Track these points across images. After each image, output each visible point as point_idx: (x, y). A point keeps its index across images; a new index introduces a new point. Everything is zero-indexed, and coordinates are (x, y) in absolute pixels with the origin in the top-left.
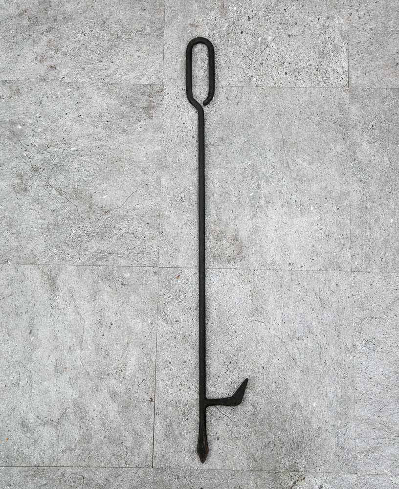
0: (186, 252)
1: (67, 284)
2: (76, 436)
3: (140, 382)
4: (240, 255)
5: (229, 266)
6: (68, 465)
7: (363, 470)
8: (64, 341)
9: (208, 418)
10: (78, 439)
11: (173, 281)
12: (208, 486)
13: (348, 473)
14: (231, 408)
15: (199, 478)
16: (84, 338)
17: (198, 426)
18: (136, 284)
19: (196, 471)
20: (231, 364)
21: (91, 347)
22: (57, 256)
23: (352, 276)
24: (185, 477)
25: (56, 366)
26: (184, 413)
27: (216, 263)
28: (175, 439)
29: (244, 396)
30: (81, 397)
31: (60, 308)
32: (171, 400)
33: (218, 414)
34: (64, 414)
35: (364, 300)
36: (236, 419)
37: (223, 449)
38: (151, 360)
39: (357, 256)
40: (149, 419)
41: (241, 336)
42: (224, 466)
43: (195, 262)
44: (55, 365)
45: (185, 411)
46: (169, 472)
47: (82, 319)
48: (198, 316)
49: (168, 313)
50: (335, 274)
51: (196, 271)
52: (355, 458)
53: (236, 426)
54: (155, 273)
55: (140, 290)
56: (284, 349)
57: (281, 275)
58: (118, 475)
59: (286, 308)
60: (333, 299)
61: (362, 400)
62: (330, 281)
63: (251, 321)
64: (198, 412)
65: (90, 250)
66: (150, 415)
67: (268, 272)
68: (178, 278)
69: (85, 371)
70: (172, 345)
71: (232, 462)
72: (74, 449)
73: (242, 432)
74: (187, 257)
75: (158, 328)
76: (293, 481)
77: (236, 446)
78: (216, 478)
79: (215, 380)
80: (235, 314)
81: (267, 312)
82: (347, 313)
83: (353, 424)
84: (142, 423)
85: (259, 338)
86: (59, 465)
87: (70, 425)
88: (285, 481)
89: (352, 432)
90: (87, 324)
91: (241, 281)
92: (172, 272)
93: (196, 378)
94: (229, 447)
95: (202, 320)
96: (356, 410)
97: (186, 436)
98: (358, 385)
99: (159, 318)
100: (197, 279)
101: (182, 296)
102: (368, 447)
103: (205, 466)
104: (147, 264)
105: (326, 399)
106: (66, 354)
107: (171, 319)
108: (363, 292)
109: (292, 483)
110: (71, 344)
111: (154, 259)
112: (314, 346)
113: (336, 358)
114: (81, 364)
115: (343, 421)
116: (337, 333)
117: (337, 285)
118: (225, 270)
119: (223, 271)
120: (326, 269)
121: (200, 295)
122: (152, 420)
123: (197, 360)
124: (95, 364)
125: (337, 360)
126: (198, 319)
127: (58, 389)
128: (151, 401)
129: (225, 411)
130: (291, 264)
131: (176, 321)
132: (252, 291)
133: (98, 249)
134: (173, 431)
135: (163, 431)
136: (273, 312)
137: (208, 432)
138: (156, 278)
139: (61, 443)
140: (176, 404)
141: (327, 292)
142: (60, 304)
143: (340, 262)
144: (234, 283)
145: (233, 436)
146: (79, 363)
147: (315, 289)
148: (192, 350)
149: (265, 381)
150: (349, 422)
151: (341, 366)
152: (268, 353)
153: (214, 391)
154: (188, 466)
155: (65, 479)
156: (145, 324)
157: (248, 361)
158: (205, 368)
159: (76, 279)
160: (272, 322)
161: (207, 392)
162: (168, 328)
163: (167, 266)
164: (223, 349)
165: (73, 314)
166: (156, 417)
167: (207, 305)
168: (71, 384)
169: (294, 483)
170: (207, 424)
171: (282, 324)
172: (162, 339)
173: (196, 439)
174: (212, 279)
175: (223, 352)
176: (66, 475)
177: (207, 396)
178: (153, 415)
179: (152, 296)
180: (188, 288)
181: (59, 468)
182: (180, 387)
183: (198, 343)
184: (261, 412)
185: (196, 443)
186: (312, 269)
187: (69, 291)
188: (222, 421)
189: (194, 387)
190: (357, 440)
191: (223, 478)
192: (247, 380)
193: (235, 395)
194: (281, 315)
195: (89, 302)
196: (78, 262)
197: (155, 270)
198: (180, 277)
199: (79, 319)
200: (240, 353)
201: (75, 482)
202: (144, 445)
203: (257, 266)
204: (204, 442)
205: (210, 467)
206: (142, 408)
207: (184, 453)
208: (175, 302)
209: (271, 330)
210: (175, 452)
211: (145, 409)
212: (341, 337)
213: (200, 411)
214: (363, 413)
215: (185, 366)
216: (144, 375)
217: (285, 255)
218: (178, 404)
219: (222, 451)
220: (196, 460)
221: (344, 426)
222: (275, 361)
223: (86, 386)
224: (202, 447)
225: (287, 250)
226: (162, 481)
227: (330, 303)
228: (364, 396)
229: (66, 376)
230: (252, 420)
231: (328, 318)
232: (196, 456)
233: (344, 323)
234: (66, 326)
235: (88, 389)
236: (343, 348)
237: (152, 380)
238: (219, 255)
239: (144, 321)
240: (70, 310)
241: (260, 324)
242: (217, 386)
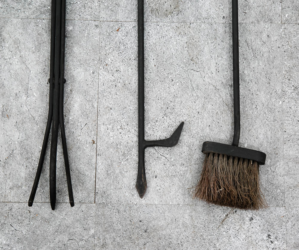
0: (126, 7)
1: (12, 36)
2: (23, 175)
3: (83, 126)
4: (177, 9)
5: (167, 20)
6: (16, 201)
7: (291, 203)
8: (10, 89)
9: (146, 158)
10: (24, 177)
11: (114, 34)
12: (146, 219)
13: (277, 206)
14: (168, 149)
15: (138, 212)
16: (30, 86)
17: (137, 165)
18: (78, 36)
19: (135, 206)
20: (168, 110)
21: (36, 94)
22: (2, 9)
23: (283, 27)
24: (125, 211)
25: (3, 112)
26: (124, 154)
27: (154, 17)
28: (116, 177)
29: (180, 138)
30: (27, 140)
31: (6, 58)
32: (112, 142)
33: (156, 155)
34: (11, 155)
35: (293, 50)
36: (172, 159)
37: (160, 186)
38: (93, 106)
39: (287, 9)
40: (91, 160)
41: (178, 84)
42: (161, 201)
43: (134, 16)
44: (2, 110)
45: (126, 152)
46: (110, 207)
47: (27, 68)
48: (137, 66)
49: (109, 63)
50: (266, 26)
51: (136, 24)
52: (284, 193)
53: (173, 166)
54: (96, 26)
55: (82, 42)
56: (218, 95)
57: (215, 28)
58: (62, 210)
59: (220, 58)
60: (264, 49)
61: (290, 141)
62: (261, 33)
63: (187, 70)
64: (137, 153)
65: (34, 5)
66: (92, 156)
67: (203, 25)
68: (118, 30)
69: (30, 116)
70: (113, 93)
71: (169, 198)
72: (21, 187)
73: (178, 170)
74: (127, 11)
75: (100, 77)
76: (226, 214)
77: (172, 184)
78: (154, 212)
79: (153, 124)
80: (172, 64)
81: (202, 62)
82: (277, 62)
83: (282, 163)
84: (85, 163)
85: (194, 86)
86: (6, 201)
87: (17, 165)
88: (219, 214)
89: (281, 170)
90: (32, 73)
91: (177, 33)
92: (112, 25)
93: (136, 122)
94: (166, 184)
95: (141, 69)
96: (284, 150)
97: (126, 174)
98: (286, 127)
99: (101, 67)
100: (136, 31)
101: (122, 48)
102: (296, 183)
103: (143, 201)
104: (89, 17)
105: (257, 140)
106: (12, 101)
107: (112, 69)
108: (293, 42)
109: (225, 216)
110: (17, 92)
111: (96, 13)
112: (246, 93)
113: (267, 103)
114: (27, 110)
115: (273, 160)
116: (268, 80)
117: (268, 36)
118: (162, 23)
119: (161, 24)
120: (258, 21)
121: (139, 46)
122: (94, 160)
123: (136, 106)
124: (40, 110)
125: (268, 105)
126: (137, 69)
127: (5, 132)
128: (94, 143)
129: (163, 152)
130: (225, 17)
131: (117, 71)
132: (188, 43)
133: (42, 3)
134: (114, 170)
135: (104, 170)
136: (208, 62)
137: (146, 171)
138: (98, 30)
139: (8, 181)
140: (116, 146)
141: (259, 43)
142: (6, 54)
143: (271, 15)
144: (171, 35)
145: (170, 175)
146: (25, 109)
147: (247, 40)
148: (131, 97)
149: (200, 124)
150: (278, 161)
151: (271, 111)
152: (203, 99)
153: (152, 134)
154: (128, 201)
155: (13, 214)
156: (88, 73)
157: (184, 107)
158: (144, 113)
159: (21, 31)
160: (207, 71)
161: (146, 135)
162: (109, 77)
163: (108, 20)
164: (161, 96)
165: (19, 63)
166: (98, 157)
167: (146, 55)
168: (17, 128)
169: (227, 215)
170: (145, 164)
171: (216, 73)
172: (103, 87)
173: (135, 177)
174: (150, 32)
175: (161, 98)
176: (13, 210)
177: (146, 138)
178: (95, 156)
179: (94, 47)
180: (128, 40)
181: (6, 203)
182: (120, 130)
183: (137, 91)
184: (196, 153)
185: (136, 181)
186: (245, 22)
187: (15, 42)
188: (160, 161)
189: (133, 131)
190: (285, 177)
191: (161, 211)
192: (182, 124)
193: (172, 136)
194: (215, 64)
195: (34, 52)
196: (22, 15)
197: (96, 23)
198: (120, 30)
199: (24, 68)
200: (177, 100)
201: (22, 216)
202: (87, 183)
203: (192, 19)
204: (143, 179)
205: (149, 202)
206: (84, 150)
207: (124, 190)
208: (115, 53)
209: (206, 79)
210: (115, 189)
211: (87, 150)
212: (271, 84)
213: (139, 152)
214: (291, 153)
215: (124, 112)
216: (87, 120)
217: (219, 9)
218: (118, 146)
219: (159, 188)
220: (136, 195)
221: (274, 165)
222: (209, 106)
223: (33, 130)
224: (141, 183)
225: (221, 5)
226: (104, 215)
227: (261, 53)
228: (292, 137)
229: (13, 120)
230: (188, 160)
231: (259, 67)
232: (136, 193)
233: (274, 71)
234: (12, 74)
235: (34, 132)
236: (273, 94)
237: (94, 124)
238: (157, 10)
239: (86, 70)
240: (16, 60)
241: (195, 73)
242: (155, 129)
